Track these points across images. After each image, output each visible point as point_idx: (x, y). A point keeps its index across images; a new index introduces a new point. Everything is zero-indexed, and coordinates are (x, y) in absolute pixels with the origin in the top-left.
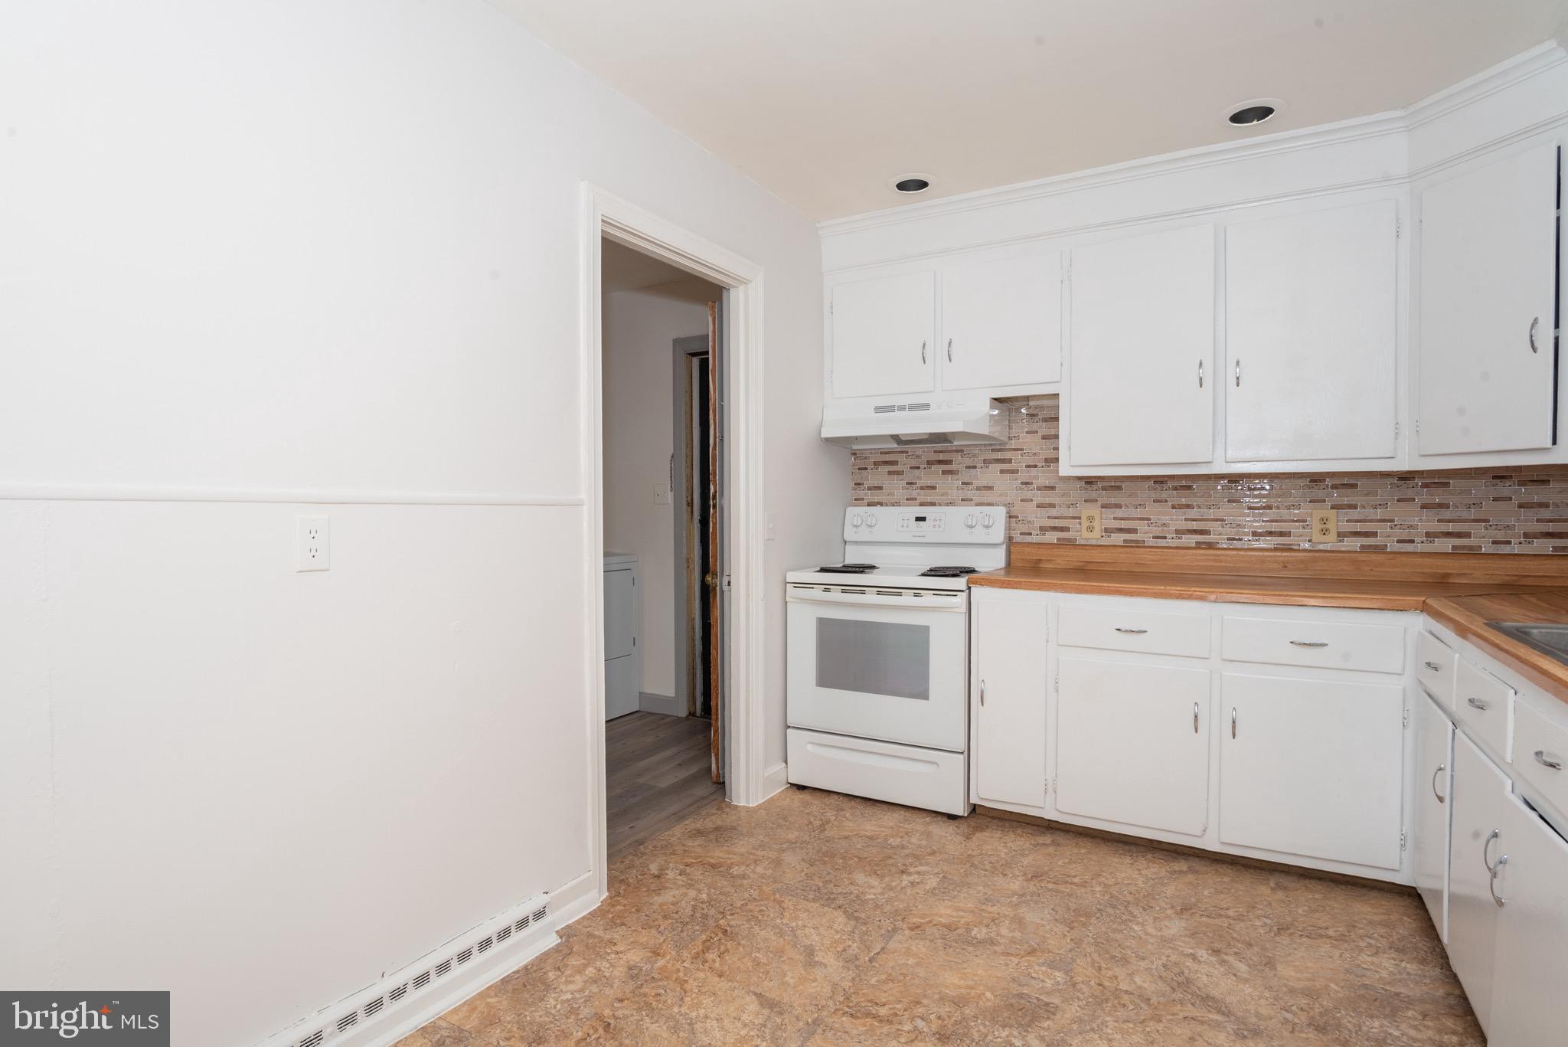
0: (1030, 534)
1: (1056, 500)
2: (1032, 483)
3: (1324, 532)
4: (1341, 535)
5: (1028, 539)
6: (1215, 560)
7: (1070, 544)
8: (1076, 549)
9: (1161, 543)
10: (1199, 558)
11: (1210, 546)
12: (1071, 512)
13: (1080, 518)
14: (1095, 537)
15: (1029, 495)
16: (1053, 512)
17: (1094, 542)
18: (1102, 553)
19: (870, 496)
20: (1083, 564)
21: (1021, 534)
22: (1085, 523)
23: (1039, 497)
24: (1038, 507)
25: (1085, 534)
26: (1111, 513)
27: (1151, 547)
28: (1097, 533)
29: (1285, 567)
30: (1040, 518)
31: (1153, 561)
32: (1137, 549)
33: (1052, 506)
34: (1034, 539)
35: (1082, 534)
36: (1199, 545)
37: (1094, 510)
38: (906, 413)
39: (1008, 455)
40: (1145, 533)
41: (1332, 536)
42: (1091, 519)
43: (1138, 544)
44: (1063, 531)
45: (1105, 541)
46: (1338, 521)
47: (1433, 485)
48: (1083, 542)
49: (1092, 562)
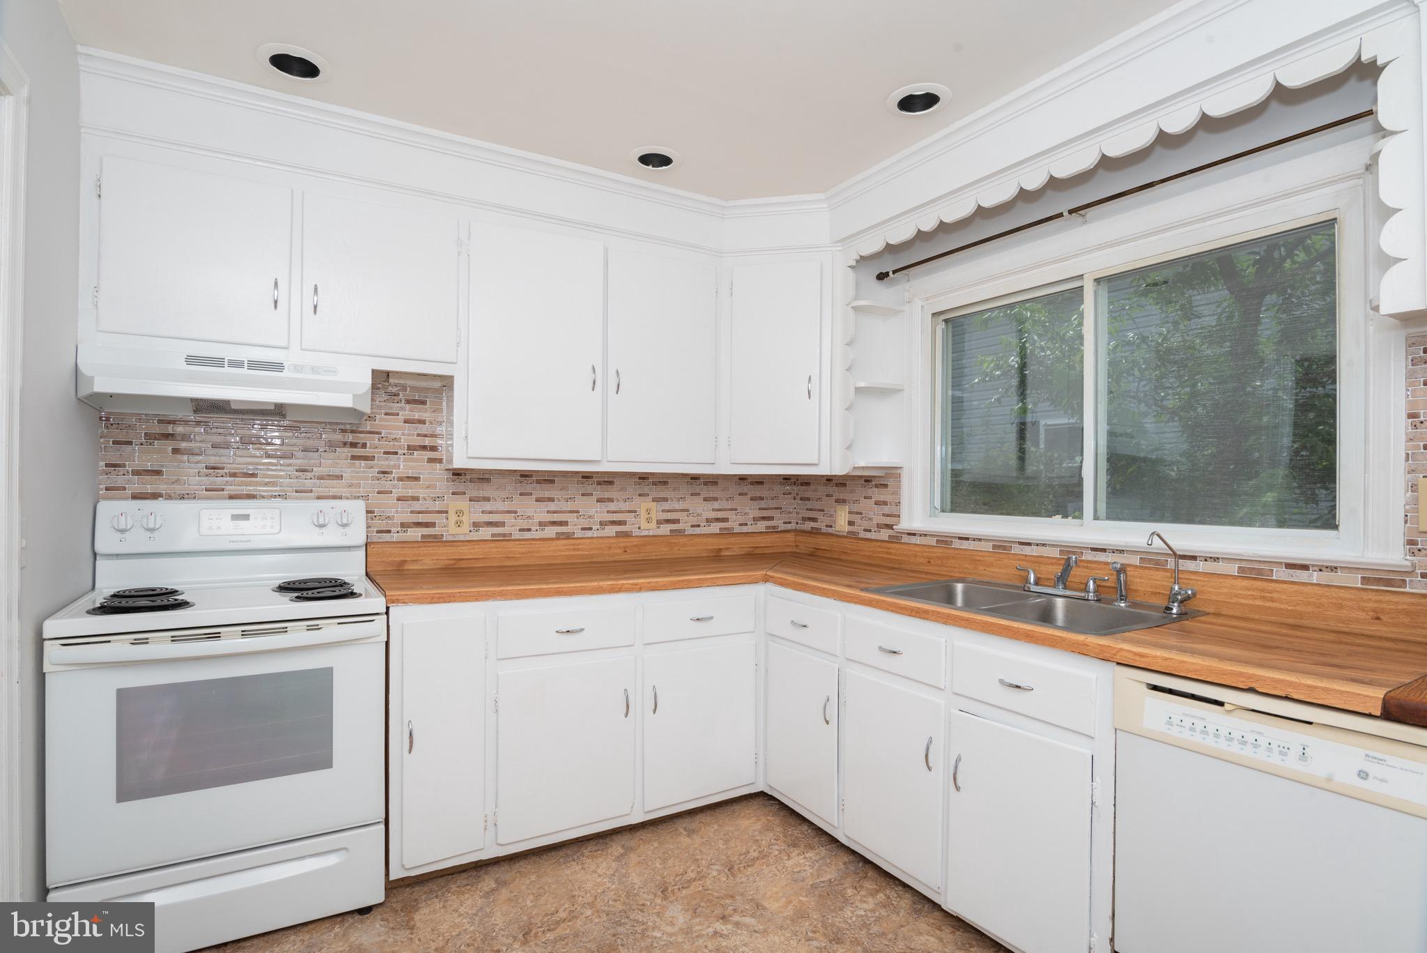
0: (389, 532)
1: (421, 493)
2: (391, 473)
3: (649, 520)
4: (659, 522)
5: (386, 537)
6: (574, 550)
7: (437, 539)
8: (446, 546)
9: (528, 535)
10: (561, 548)
11: (568, 536)
12: (438, 506)
13: (446, 512)
14: (464, 532)
15: (387, 485)
16: (417, 506)
17: (462, 538)
18: (473, 549)
19: (136, 485)
20: (454, 562)
21: (378, 532)
22: (453, 518)
23: (400, 489)
24: (398, 499)
25: (453, 529)
26: (479, 506)
27: (519, 540)
28: (466, 528)
29: (626, 551)
30: (401, 513)
31: (522, 553)
32: (505, 543)
33: (416, 499)
34: (395, 537)
35: (450, 528)
36: (559, 536)
37: (462, 503)
38: (245, 371)
39: (361, 438)
40: (512, 527)
41: (654, 525)
42: (459, 513)
43: (506, 538)
44: (427, 527)
45: (475, 536)
46: (657, 511)
47: (709, 484)
48: (450, 538)
49: (463, 559)
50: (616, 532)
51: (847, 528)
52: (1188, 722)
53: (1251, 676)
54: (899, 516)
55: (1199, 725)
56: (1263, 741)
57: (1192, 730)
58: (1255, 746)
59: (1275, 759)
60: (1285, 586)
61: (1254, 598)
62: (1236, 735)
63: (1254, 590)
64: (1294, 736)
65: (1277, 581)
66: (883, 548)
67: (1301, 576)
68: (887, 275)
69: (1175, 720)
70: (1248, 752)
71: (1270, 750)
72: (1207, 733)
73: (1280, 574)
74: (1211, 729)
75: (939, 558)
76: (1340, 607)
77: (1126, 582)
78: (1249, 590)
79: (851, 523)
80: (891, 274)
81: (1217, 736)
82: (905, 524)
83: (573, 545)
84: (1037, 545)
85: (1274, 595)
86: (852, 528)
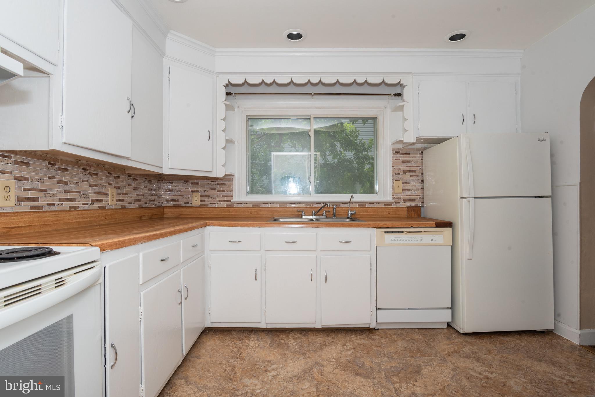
3: (113, 199)
6: (77, 218)
9: (53, 208)
10: (73, 216)
17: (9, 210)
27: (48, 212)
32: (39, 213)
36: (71, 209)
40: (43, 202)
41: (115, 202)
46: (116, 194)
50: (99, 206)
51: (199, 203)
52: (396, 239)
53: (411, 224)
54: (232, 196)
55: (399, 239)
56: (413, 239)
57: (397, 241)
58: (412, 240)
59: (416, 242)
60: (370, 208)
61: (364, 212)
62: (407, 239)
63: (364, 210)
64: (418, 236)
65: (367, 207)
66: (225, 210)
67: (372, 205)
68: (231, 94)
69: (393, 239)
70: (410, 242)
71: (415, 240)
72: (401, 240)
73: (368, 205)
74: (402, 239)
75: (256, 211)
76: (382, 212)
77: (336, 212)
78: (362, 210)
79: (201, 201)
80: (233, 94)
81: (403, 240)
82: (236, 198)
83: (82, 214)
84: (297, 203)
85: (368, 211)
86: (203, 203)
